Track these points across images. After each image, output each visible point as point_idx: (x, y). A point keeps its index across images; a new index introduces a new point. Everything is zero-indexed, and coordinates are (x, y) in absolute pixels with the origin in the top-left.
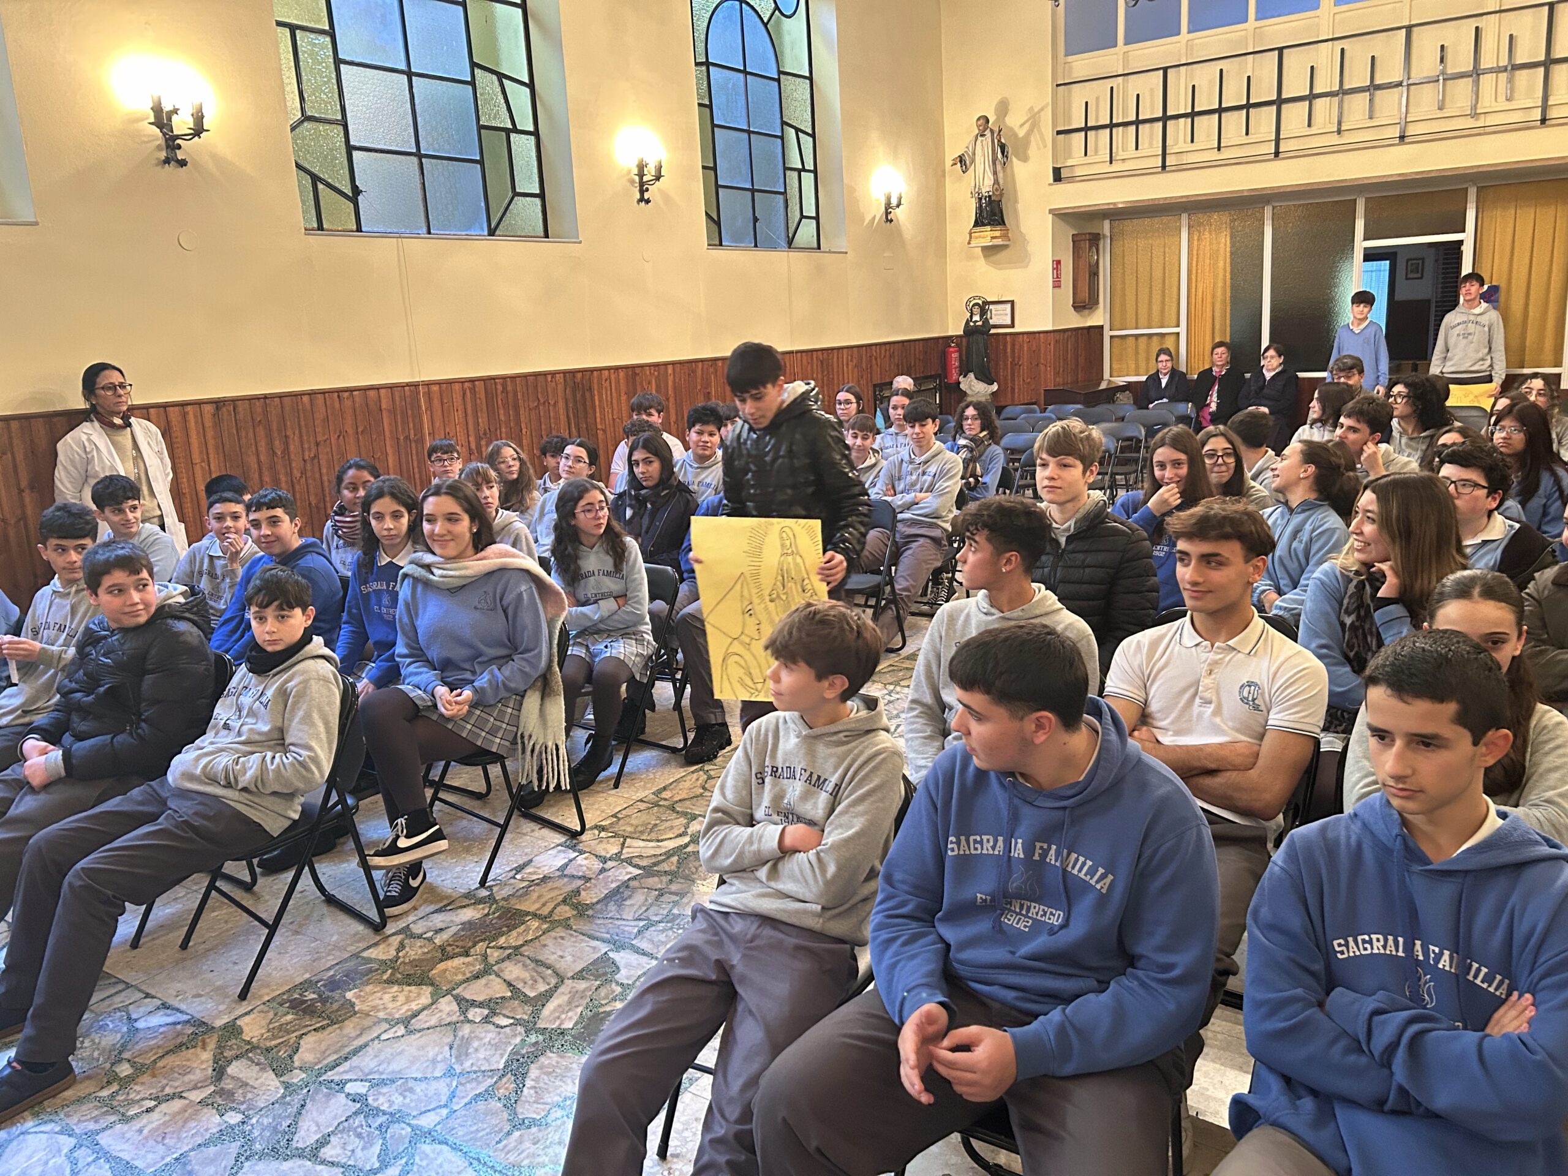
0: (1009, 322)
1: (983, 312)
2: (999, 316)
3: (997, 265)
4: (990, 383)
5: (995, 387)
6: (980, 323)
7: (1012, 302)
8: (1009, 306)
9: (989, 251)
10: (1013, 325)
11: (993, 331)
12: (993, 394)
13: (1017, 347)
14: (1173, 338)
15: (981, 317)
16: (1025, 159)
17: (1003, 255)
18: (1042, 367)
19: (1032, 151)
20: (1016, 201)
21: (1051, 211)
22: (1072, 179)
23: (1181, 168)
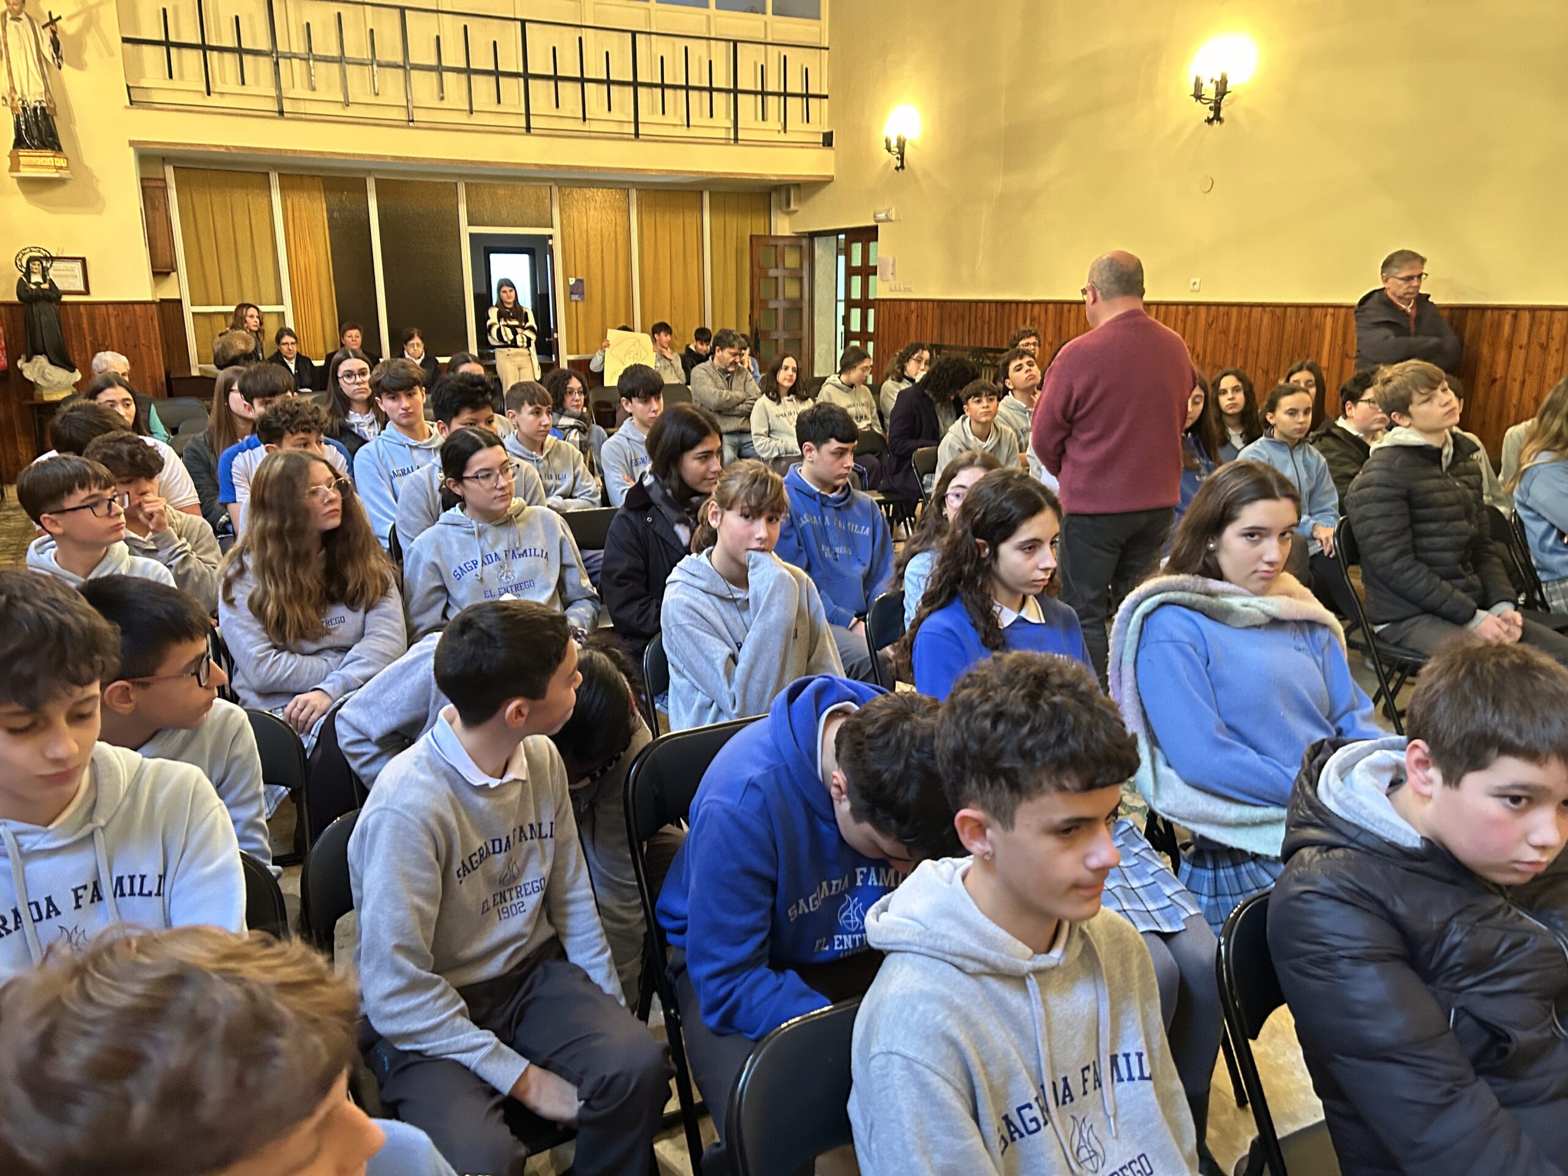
0: (82, 288)
1: (44, 272)
2: (65, 278)
3: (47, 205)
4: (71, 368)
5: (78, 376)
6: (46, 286)
7: (83, 260)
8: (78, 265)
9: (32, 186)
10: (87, 292)
11: (65, 298)
12: (76, 385)
13: (98, 323)
14: (275, 318)
15: (44, 277)
16: (80, 66)
17: (60, 192)
18: (144, 350)
19: (90, 55)
20: (70, 120)
21: (132, 143)
22: (148, 105)
23: (298, 117)
